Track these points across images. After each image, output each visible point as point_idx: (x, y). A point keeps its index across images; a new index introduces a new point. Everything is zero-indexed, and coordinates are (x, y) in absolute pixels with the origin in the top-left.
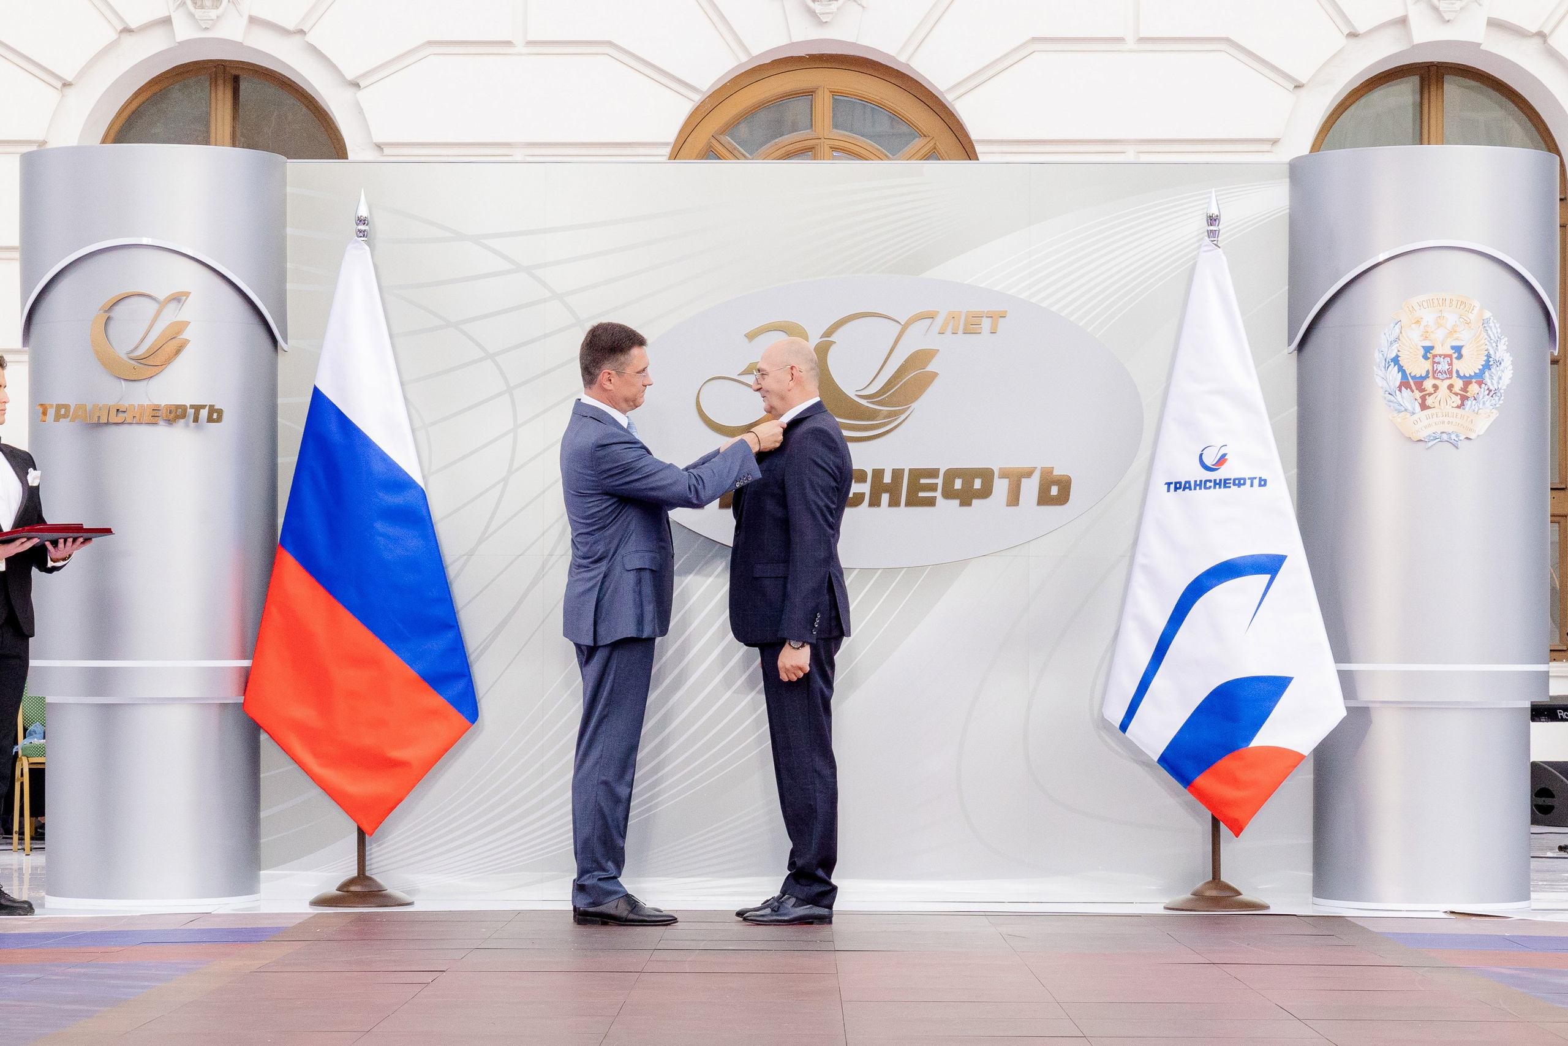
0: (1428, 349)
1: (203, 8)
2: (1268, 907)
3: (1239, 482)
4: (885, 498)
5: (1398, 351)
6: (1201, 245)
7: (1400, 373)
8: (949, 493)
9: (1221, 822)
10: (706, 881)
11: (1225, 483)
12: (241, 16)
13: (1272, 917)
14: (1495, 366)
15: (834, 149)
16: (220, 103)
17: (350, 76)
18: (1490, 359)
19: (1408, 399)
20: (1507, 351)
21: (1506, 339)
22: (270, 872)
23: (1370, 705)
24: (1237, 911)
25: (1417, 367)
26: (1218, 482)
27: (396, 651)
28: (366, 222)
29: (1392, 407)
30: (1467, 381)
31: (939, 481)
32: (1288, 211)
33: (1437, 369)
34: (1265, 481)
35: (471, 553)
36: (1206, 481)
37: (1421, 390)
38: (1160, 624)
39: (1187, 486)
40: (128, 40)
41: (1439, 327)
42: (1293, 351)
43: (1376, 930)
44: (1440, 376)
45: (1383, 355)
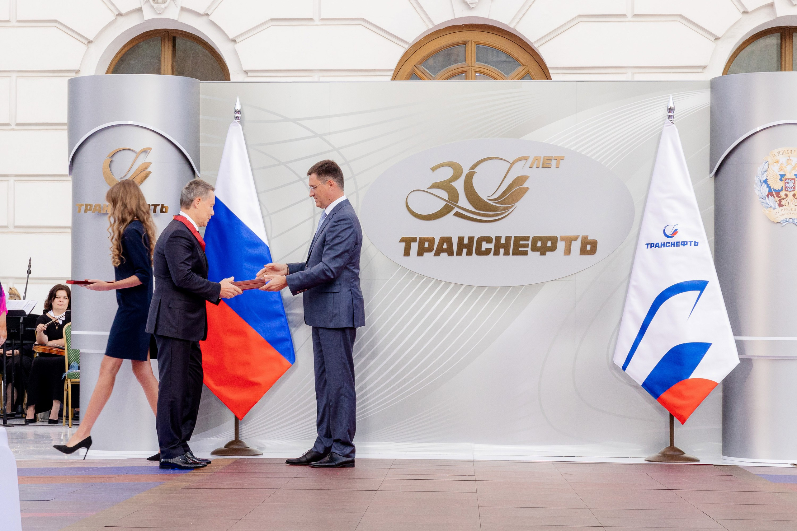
0: (782, 176)
1: (157, 3)
2: (698, 461)
3: (684, 243)
4: (502, 251)
6: (664, 123)
7: (768, 188)
8: (534, 249)
9: (674, 417)
10: (409, 444)
11: (677, 244)
12: (177, 7)
13: (701, 466)
15: (477, 72)
16: (166, 51)
17: (231, 37)
19: (772, 201)
23: (752, 358)
24: (683, 462)
25: (777, 185)
26: (673, 243)
27: (254, 327)
28: (240, 112)
29: (764, 206)
31: (530, 243)
32: (710, 105)
33: (787, 186)
34: (698, 243)
36: (667, 243)
37: (779, 197)
38: (643, 316)
39: (657, 245)
40: (121, 20)
41: (788, 165)
42: (712, 177)
43: (754, 473)
44: (788, 189)
45: (759, 179)
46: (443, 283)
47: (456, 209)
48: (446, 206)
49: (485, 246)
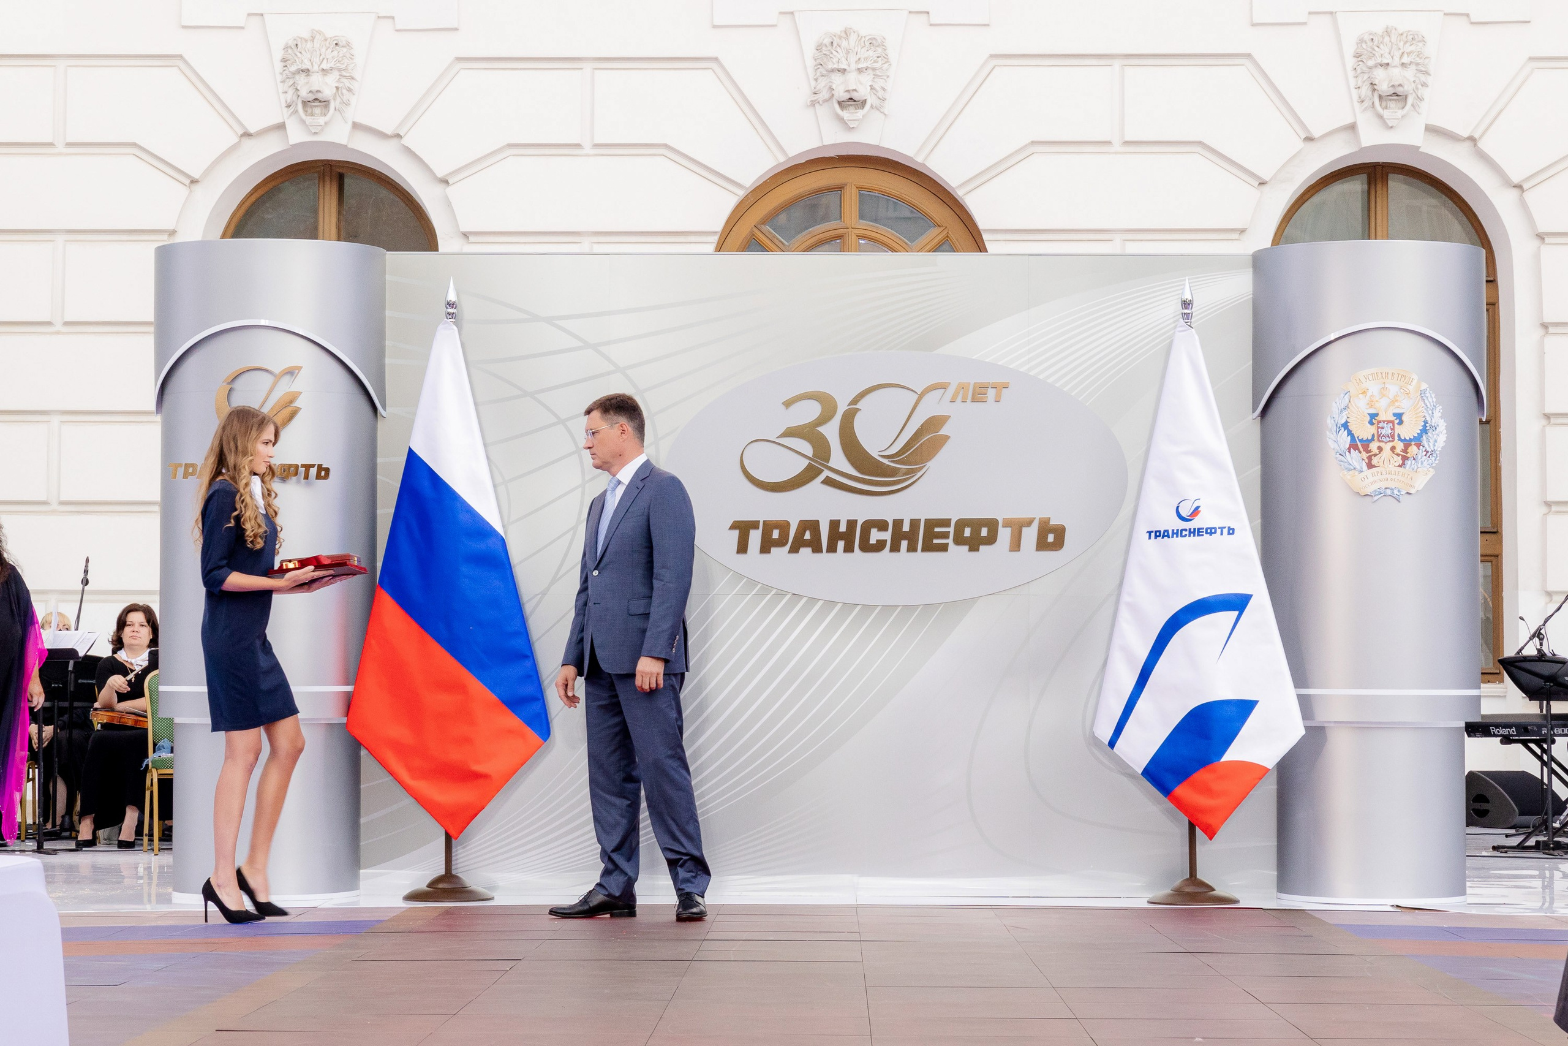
0: (1373, 416)
1: (312, 115)
2: (1237, 902)
3: (1211, 531)
4: (904, 544)
5: (1348, 418)
6: (1176, 326)
7: (1349, 436)
8: (959, 540)
9: (1197, 828)
10: (746, 878)
12: (346, 122)
13: (1241, 910)
14: (1431, 431)
15: (860, 237)
16: (327, 198)
17: (440, 174)
18: (1427, 425)
19: (1357, 459)
20: (1441, 417)
21: (1441, 407)
22: (371, 871)
23: (1326, 725)
24: (1211, 905)
25: (1364, 431)
26: (1192, 530)
27: (479, 677)
28: (454, 306)
29: (1343, 466)
30: (1407, 444)
31: (951, 530)
32: (1251, 296)
33: (1381, 433)
34: (1233, 530)
35: (544, 593)
36: (1182, 530)
37: (1368, 451)
38: (1143, 653)
39: (1166, 534)
40: (248, 143)
41: (1382, 397)
42: (1255, 419)
43: (1332, 923)
44: (1383, 439)
45: (1334, 421)
46: (804, 600)
47: (826, 473)
48: (809, 467)
49: (875, 536)
